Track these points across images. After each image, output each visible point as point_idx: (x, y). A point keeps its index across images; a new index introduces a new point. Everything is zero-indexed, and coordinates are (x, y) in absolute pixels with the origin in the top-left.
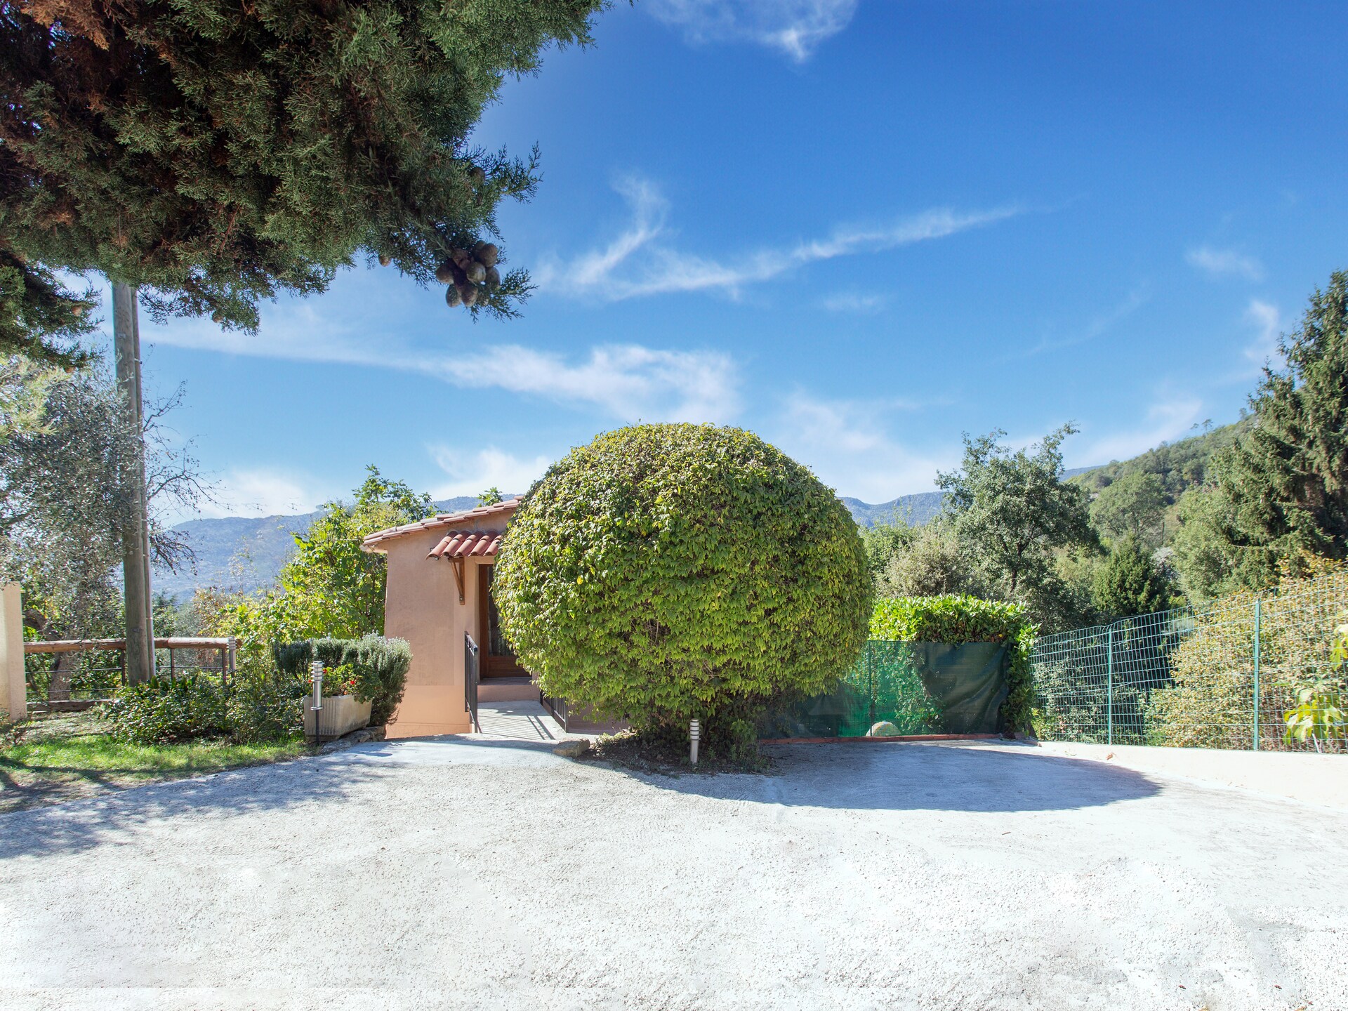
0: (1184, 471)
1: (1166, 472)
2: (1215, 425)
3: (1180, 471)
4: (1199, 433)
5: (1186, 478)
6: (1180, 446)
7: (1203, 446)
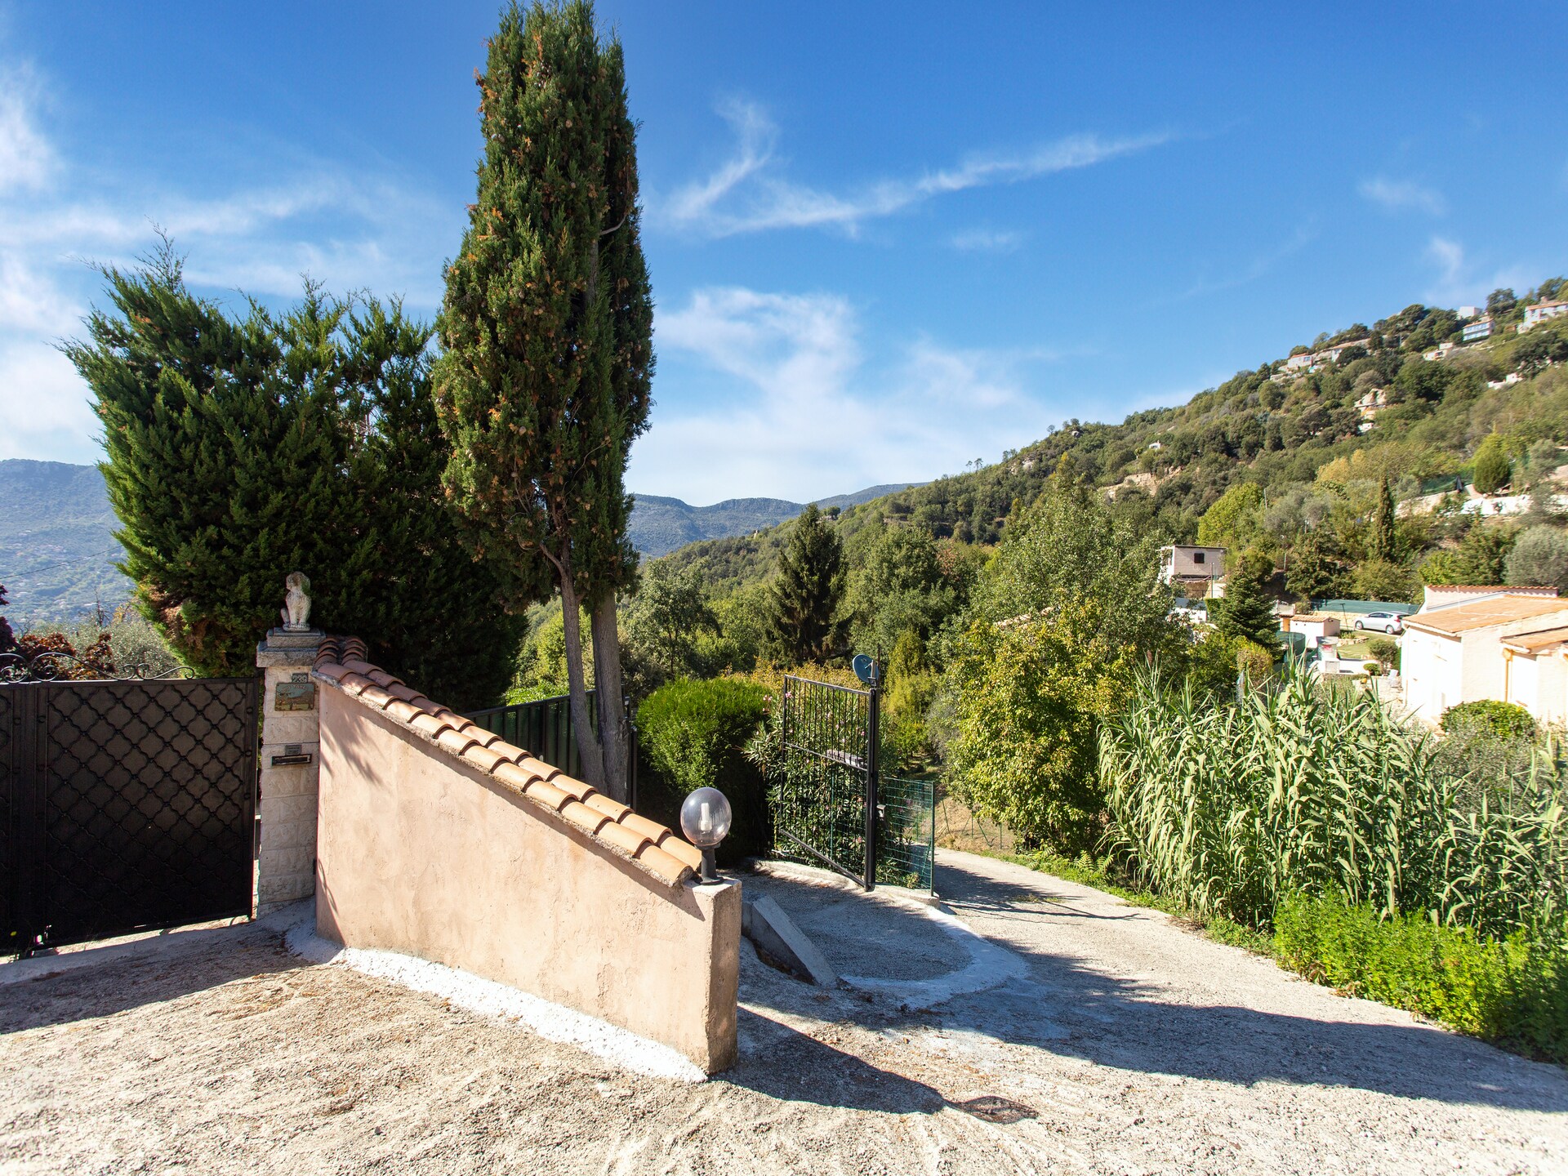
0: (959, 503)
1: (944, 503)
2: (984, 464)
3: (955, 503)
4: (972, 469)
5: (960, 509)
6: (957, 480)
7: (974, 482)
